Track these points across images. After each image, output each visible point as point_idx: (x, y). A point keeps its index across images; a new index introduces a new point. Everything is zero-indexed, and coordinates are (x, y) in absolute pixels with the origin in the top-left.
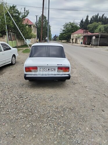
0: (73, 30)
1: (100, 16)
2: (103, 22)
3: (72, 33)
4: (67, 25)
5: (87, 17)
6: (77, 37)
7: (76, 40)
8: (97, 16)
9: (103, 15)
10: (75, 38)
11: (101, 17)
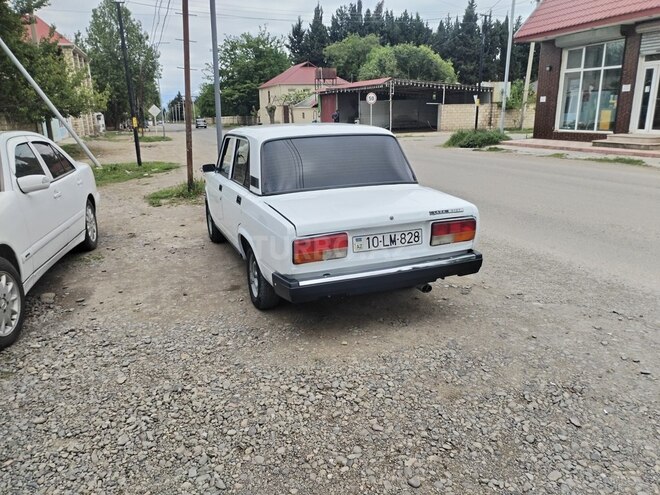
0: (262, 68)
1: (368, 11)
2: (382, 34)
3: (260, 82)
4: (234, 48)
5: (318, 11)
6: (287, 97)
7: (286, 110)
8: (355, 11)
9: (379, 8)
10: (281, 102)
11: (372, 12)
